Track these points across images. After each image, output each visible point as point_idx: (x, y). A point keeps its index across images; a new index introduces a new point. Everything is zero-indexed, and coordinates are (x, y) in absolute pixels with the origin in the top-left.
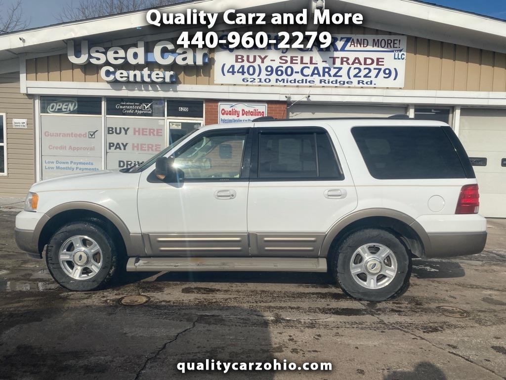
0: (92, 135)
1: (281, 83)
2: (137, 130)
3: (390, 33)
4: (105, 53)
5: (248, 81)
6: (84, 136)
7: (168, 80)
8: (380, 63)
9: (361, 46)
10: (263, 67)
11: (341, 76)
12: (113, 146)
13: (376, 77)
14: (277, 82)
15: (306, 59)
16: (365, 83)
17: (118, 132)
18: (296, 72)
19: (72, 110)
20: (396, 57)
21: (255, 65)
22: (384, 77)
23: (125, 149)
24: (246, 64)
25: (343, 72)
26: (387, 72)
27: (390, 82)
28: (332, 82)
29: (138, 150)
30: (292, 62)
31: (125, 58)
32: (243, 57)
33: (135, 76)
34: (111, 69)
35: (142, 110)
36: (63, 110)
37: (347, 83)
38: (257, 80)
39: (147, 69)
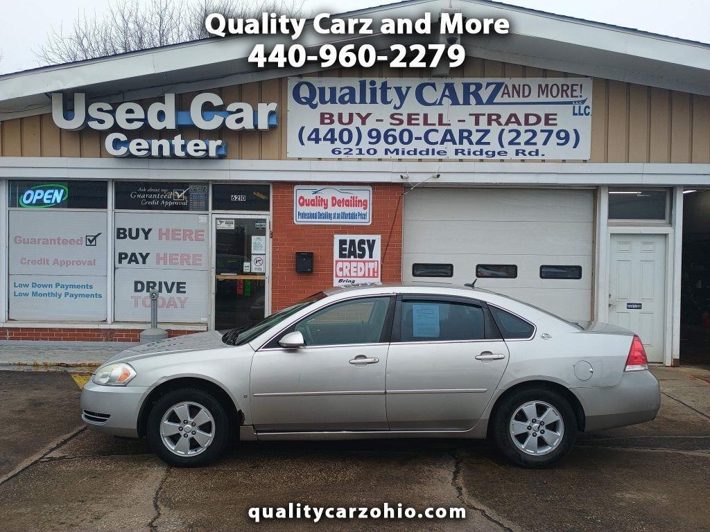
0: (92, 241)
1: (394, 156)
2: (164, 231)
3: (566, 75)
4: (113, 112)
5: (340, 153)
6: (79, 242)
7: (212, 153)
8: (550, 122)
9: (519, 97)
10: (365, 130)
11: (489, 143)
12: (126, 258)
13: (545, 143)
14: (386, 154)
15: (433, 119)
16: (526, 153)
17: (134, 235)
18: (417, 138)
19: (59, 201)
20: (577, 111)
21: (352, 127)
22: (558, 144)
23: (144, 262)
24: (338, 127)
25: (492, 138)
26: (562, 135)
27: (567, 151)
28: (474, 153)
29: (165, 263)
30: (409, 123)
31: (145, 120)
32: (331, 115)
33: (161, 147)
34: (123, 137)
35: (172, 200)
36: (45, 201)
37: (499, 153)
38: (355, 151)
39: (179, 136)
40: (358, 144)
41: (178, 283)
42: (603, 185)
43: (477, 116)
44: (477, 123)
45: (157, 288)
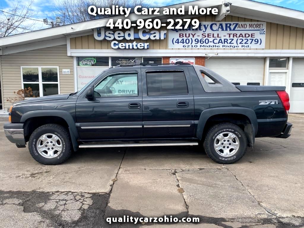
1: (203, 48)
3: (258, 21)
4: (113, 34)
5: (186, 47)
7: (146, 47)
8: (253, 36)
9: (243, 28)
10: (194, 39)
11: (233, 43)
13: (251, 43)
14: (200, 47)
15: (216, 35)
16: (245, 46)
18: (210, 42)
19: (93, 64)
20: (261, 33)
21: (190, 38)
22: (255, 44)
24: (185, 38)
25: (234, 41)
26: (256, 40)
27: (258, 46)
28: (229, 47)
30: (208, 37)
31: (124, 36)
32: (183, 34)
33: (129, 46)
34: (117, 42)
35: (130, 63)
36: (88, 64)
37: (236, 47)
38: (191, 46)
39: (135, 42)
40: (191, 44)
41: (133, 91)
42: (268, 57)
43: (230, 35)
44: (230, 37)
45: (126, 92)
